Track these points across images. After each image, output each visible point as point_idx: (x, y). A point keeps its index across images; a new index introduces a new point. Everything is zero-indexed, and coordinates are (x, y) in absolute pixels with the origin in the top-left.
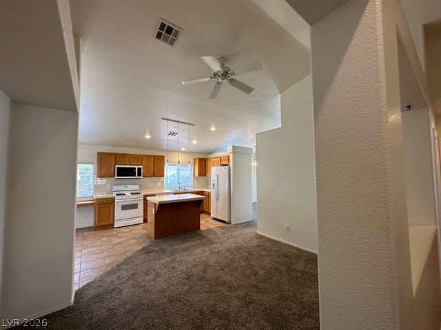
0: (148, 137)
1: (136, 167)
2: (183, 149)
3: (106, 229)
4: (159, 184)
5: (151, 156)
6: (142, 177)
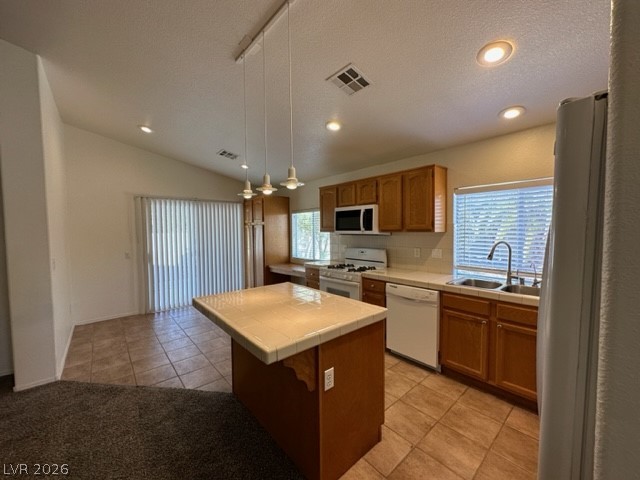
0: (335, 126)
1: (363, 208)
2: (512, 114)
4: (436, 253)
5: (397, 175)
6: (375, 230)
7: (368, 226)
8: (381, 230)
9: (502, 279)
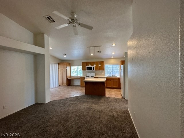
0: (92, 55)
3: (83, 87)
4: (103, 73)
5: (98, 62)
6: (95, 70)
7: (94, 69)
8: (96, 70)
9: (111, 76)
